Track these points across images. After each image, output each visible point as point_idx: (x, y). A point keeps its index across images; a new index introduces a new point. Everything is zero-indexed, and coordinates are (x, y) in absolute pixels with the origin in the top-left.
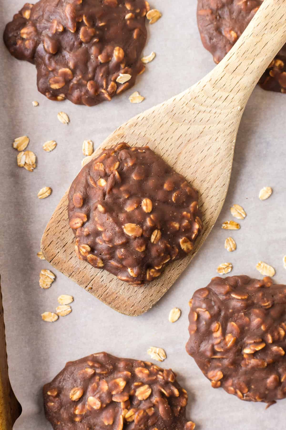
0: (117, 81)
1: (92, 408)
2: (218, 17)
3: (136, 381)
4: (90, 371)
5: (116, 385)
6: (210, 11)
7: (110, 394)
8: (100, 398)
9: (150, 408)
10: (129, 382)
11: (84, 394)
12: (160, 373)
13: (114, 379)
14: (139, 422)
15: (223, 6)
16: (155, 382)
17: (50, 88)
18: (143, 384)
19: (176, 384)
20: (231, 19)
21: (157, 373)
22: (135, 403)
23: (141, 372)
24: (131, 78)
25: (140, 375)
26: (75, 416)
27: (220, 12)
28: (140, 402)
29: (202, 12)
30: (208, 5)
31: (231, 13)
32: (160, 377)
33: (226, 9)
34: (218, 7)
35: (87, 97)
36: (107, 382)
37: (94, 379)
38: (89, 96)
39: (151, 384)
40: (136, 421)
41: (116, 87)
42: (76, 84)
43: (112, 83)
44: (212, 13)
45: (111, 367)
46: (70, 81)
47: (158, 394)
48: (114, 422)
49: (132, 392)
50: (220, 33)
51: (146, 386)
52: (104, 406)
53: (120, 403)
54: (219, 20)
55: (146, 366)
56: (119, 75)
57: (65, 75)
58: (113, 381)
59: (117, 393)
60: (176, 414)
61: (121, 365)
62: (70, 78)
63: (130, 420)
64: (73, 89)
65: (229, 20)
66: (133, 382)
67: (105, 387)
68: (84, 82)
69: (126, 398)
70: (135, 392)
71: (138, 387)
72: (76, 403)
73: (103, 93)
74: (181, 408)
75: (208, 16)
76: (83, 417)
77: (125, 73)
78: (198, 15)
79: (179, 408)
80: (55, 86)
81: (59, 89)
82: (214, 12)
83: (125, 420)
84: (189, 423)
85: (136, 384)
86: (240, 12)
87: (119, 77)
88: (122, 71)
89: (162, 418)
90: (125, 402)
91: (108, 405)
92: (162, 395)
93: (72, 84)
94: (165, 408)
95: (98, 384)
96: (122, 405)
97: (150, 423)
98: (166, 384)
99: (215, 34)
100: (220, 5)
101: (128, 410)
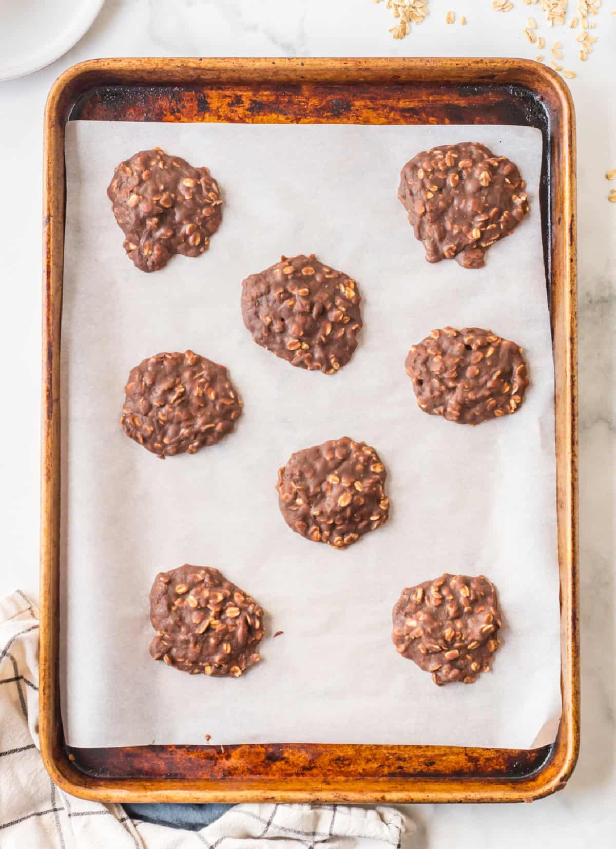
1: (189, 605)
2: (257, 304)
3: (231, 601)
4: (200, 577)
5: (215, 597)
6: (251, 299)
7: (207, 601)
8: (198, 600)
9: (233, 626)
10: (225, 600)
11: (187, 592)
12: (253, 605)
13: (217, 591)
14: (220, 631)
15: (262, 295)
16: (245, 609)
18: (236, 606)
19: (260, 618)
20: (268, 306)
21: (250, 604)
22: (223, 617)
23: (239, 597)
25: (236, 599)
26: (174, 605)
27: (259, 300)
28: (227, 618)
29: (244, 298)
30: (251, 293)
31: (268, 301)
32: (251, 608)
33: (264, 298)
34: (257, 295)
36: (210, 591)
37: (201, 585)
39: (241, 610)
40: (217, 631)
44: (252, 300)
45: (217, 582)
47: (243, 618)
48: (200, 623)
49: (224, 608)
50: (258, 317)
51: (237, 609)
52: (199, 607)
53: (212, 611)
54: (258, 306)
55: (244, 595)
58: (214, 593)
59: (213, 603)
60: (249, 642)
61: (226, 585)
63: (213, 627)
65: (266, 307)
66: (228, 601)
67: (206, 593)
69: (218, 609)
70: (227, 609)
71: (231, 606)
72: (178, 596)
74: (256, 640)
75: (249, 301)
76: (178, 609)
78: (242, 300)
79: (254, 639)
82: (255, 299)
83: (210, 625)
84: (255, 655)
85: (230, 603)
86: (275, 302)
89: (237, 639)
90: (216, 612)
91: (201, 609)
92: (246, 621)
94: (243, 631)
95: (202, 590)
96: (212, 614)
97: (226, 638)
98: (252, 615)
99: (254, 317)
100: (259, 294)
101: (216, 619)
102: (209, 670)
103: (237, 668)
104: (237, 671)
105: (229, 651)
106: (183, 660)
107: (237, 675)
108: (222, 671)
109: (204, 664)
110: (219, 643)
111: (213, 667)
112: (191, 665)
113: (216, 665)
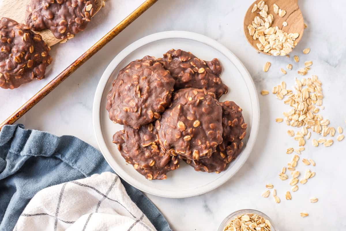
0: (87, 10)
9: (163, 154)
14: (154, 152)
17: (61, 34)
19: (179, 160)
24: (92, 5)
35: (79, 27)
38: (80, 25)
41: (88, 14)
42: (71, 24)
43: (85, 13)
46: (67, 24)
48: (147, 141)
52: (152, 133)
56: (86, 8)
57: (63, 24)
60: (165, 168)
62: (66, 23)
64: (71, 27)
68: (73, 21)
73: (84, 20)
77: (88, 4)
80: (63, 32)
81: (65, 32)
87: (87, 9)
88: (86, 5)
93: (69, 25)
97: (155, 158)
102: (136, 166)
103: (151, 176)
104: (150, 177)
105: (152, 165)
106: (126, 153)
107: (149, 179)
108: (143, 172)
109: (135, 162)
110: (150, 157)
111: (139, 167)
112: (128, 158)
113: (141, 167)
